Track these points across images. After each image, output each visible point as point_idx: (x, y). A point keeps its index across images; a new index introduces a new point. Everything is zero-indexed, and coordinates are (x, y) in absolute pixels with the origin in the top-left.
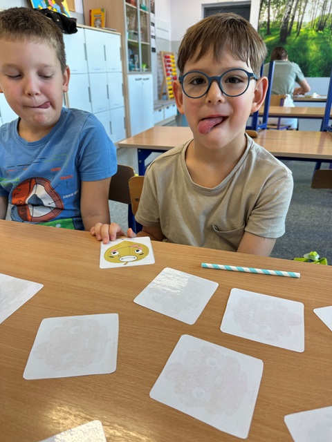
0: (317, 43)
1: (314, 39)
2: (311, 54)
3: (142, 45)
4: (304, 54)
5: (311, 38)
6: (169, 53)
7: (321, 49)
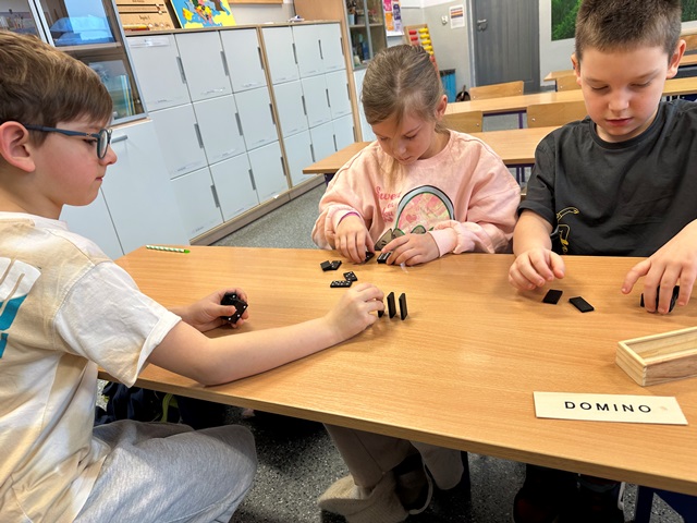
3: (371, 28)
6: (421, 26)
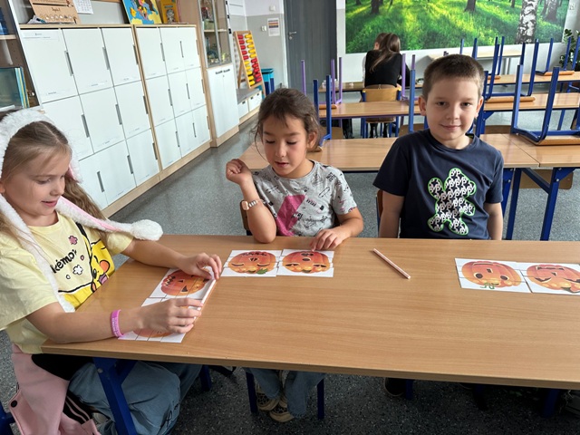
0: (413, 12)
1: (409, 7)
2: (408, 24)
3: (219, 33)
4: (400, 25)
5: (405, 7)
7: (418, 18)
